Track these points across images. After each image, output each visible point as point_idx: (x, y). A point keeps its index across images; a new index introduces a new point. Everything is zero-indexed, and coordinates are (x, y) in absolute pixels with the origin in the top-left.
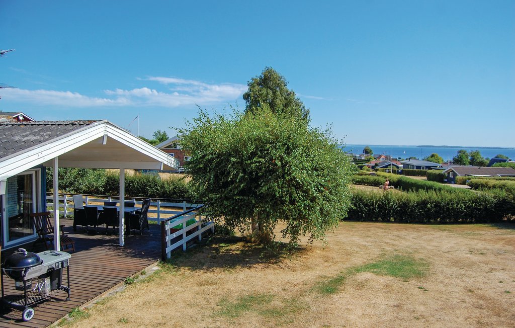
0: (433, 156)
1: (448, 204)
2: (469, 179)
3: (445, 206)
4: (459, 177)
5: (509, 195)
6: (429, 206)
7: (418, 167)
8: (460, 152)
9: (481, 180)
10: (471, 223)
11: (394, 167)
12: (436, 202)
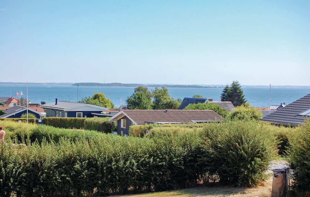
0: (96, 97)
1: (110, 161)
2: (149, 128)
3: (105, 166)
4: (135, 126)
5: (205, 140)
6: (77, 166)
7: (72, 114)
8: (138, 90)
9: (168, 128)
10: (149, 191)
11: (32, 115)
12: (89, 159)
